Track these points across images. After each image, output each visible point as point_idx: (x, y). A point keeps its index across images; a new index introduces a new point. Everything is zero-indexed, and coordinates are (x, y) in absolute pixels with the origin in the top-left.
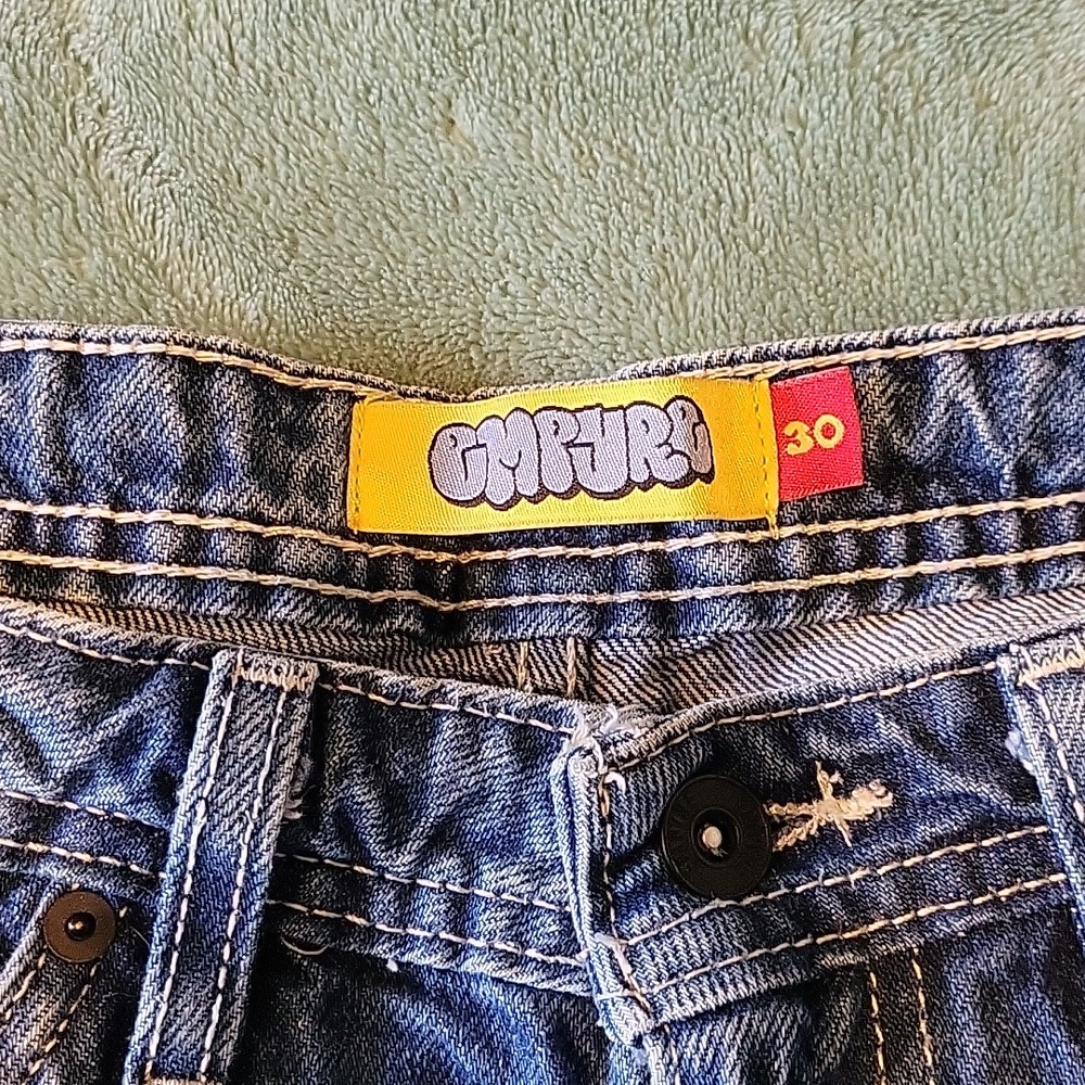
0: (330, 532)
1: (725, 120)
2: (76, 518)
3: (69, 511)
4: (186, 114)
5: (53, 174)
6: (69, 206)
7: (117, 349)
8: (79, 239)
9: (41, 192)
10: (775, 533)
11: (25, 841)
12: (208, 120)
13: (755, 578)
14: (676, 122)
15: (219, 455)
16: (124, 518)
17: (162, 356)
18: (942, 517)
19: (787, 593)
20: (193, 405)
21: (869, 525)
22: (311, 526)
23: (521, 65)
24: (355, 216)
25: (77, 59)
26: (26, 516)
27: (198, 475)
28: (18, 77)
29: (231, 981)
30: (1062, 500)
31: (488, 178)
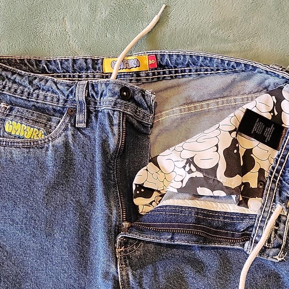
0: (101, 73)
1: (135, 34)
2: (75, 75)
3: (74, 74)
4: (79, 36)
5: (65, 43)
6: (66, 47)
7: (78, 58)
8: (68, 50)
9: (63, 45)
10: (149, 72)
11: (65, 103)
12: (81, 37)
13: (146, 77)
14: (130, 34)
15: (89, 67)
16: (80, 74)
17: (83, 58)
18: (167, 70)
19: (150, 78)
20: (86, 63)
21: (159, 71)
22: (99, 73)
23: (114, 30)
24: (97, 46)
25: (67, 32)
26: (70, 75)
27: (87, 69)
28: (61, 34)
29: (85, 114)
30: (179, 69)
31: (111, 41)
